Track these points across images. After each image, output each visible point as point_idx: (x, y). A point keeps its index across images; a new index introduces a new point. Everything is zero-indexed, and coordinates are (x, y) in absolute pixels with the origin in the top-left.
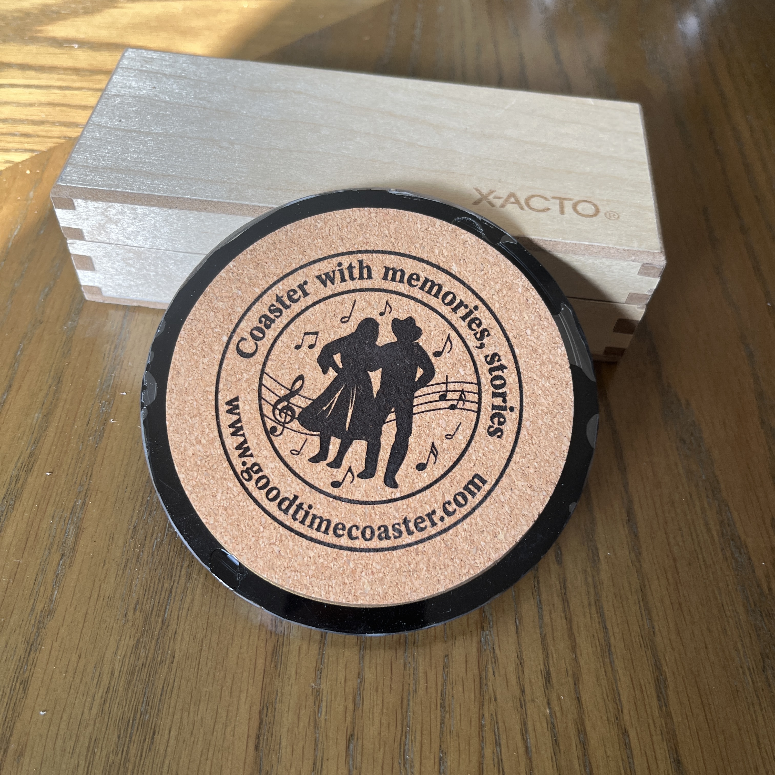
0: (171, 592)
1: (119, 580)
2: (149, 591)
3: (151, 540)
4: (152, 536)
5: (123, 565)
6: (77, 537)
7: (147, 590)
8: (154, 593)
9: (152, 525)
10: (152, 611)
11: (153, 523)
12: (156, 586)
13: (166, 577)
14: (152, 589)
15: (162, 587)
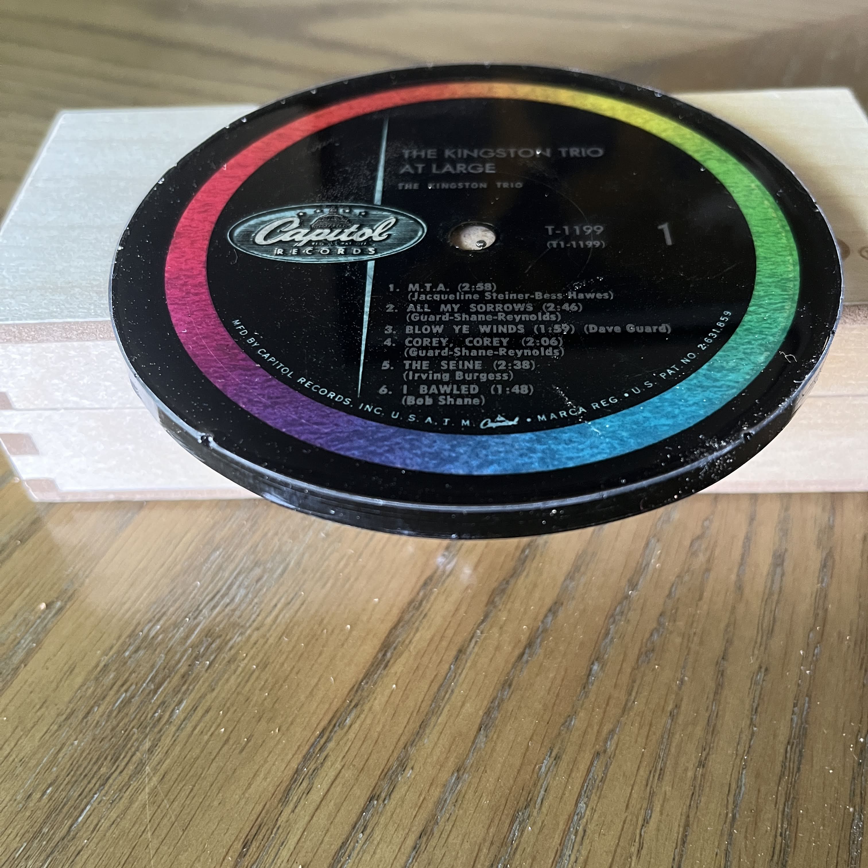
0: (103, 785)
1: (47, 738)
2: (77, 770)
3: (118, 691)
4: (122, 685)
5: (64, 717)
6: (30, 653)
7: (75, 769)
8: (82, 776)
9: (131, 669)
10: (65, 804)
11: (133, 666)
12: (90, 766)
13: (109, 758)
14: (82, 769)
15: (96, 772)
